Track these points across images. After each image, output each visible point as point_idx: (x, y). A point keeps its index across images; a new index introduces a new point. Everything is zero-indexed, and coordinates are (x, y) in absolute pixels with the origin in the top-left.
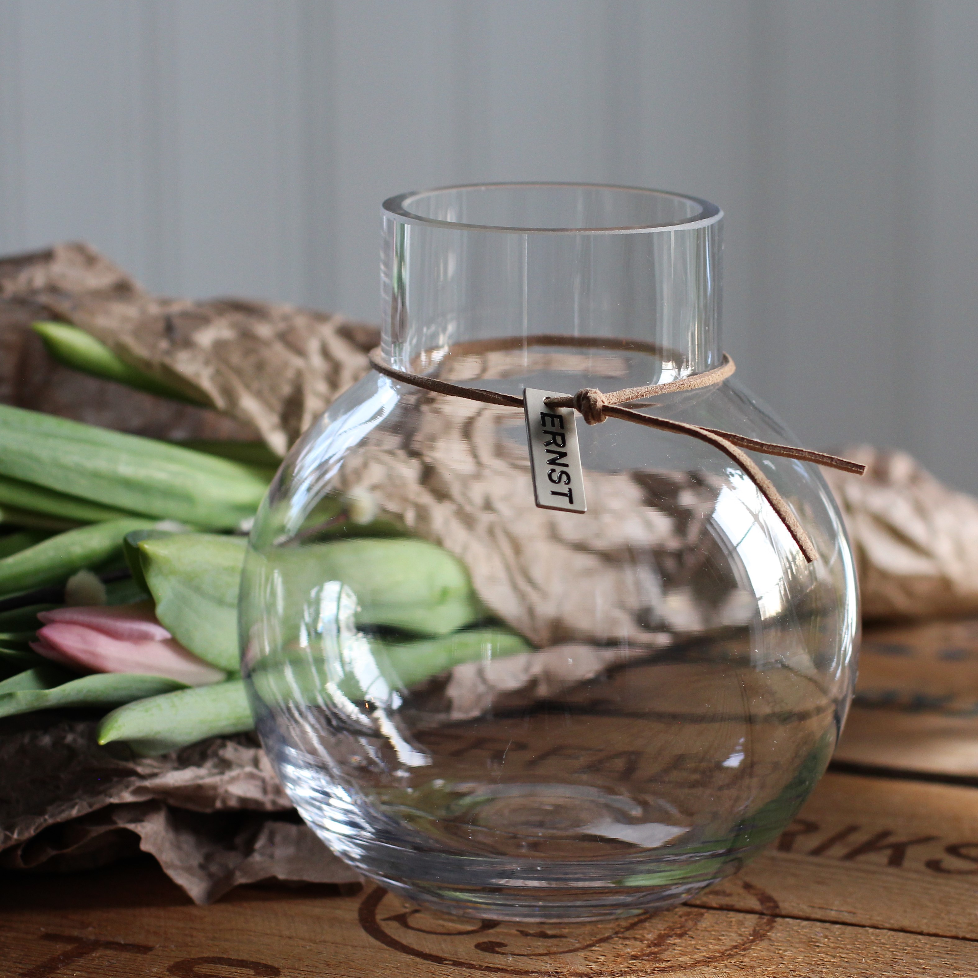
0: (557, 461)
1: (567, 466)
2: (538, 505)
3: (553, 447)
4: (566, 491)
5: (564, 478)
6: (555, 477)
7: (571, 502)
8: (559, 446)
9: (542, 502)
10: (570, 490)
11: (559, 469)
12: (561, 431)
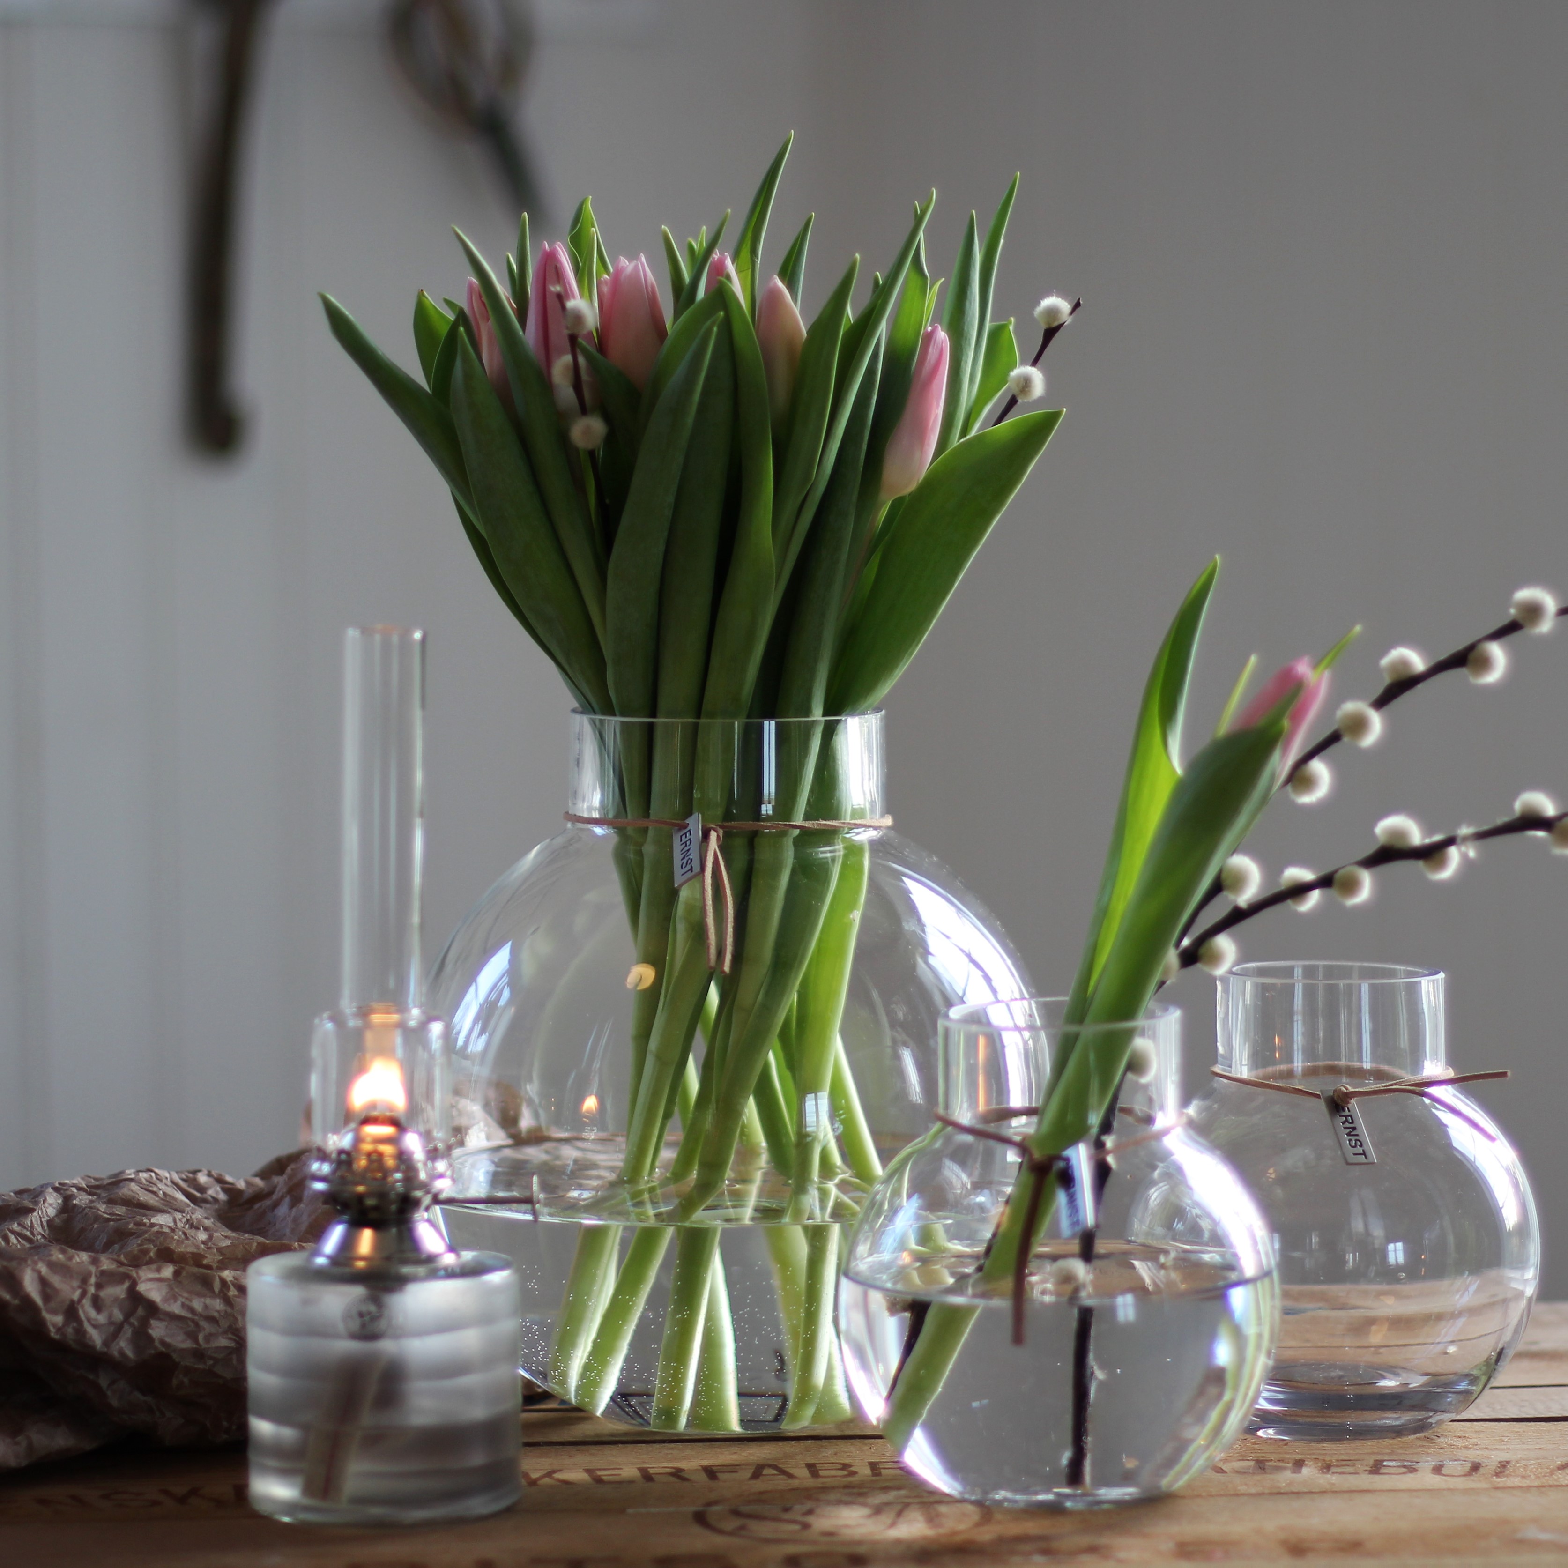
0: (1352, 1134)
1: (1357, 1135)
2: (1348, 1164)
3: (1347, 1125)
4: (1362, 1152)
5: (1359, 1143)
6: (1353, 1143)
7: (1366, 1158)
8: (1350, 1123)
9: (1350, 1161)
10: (1363, 1151)
11: (1353, 1138)
12: (1349, 1114)
